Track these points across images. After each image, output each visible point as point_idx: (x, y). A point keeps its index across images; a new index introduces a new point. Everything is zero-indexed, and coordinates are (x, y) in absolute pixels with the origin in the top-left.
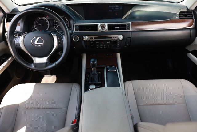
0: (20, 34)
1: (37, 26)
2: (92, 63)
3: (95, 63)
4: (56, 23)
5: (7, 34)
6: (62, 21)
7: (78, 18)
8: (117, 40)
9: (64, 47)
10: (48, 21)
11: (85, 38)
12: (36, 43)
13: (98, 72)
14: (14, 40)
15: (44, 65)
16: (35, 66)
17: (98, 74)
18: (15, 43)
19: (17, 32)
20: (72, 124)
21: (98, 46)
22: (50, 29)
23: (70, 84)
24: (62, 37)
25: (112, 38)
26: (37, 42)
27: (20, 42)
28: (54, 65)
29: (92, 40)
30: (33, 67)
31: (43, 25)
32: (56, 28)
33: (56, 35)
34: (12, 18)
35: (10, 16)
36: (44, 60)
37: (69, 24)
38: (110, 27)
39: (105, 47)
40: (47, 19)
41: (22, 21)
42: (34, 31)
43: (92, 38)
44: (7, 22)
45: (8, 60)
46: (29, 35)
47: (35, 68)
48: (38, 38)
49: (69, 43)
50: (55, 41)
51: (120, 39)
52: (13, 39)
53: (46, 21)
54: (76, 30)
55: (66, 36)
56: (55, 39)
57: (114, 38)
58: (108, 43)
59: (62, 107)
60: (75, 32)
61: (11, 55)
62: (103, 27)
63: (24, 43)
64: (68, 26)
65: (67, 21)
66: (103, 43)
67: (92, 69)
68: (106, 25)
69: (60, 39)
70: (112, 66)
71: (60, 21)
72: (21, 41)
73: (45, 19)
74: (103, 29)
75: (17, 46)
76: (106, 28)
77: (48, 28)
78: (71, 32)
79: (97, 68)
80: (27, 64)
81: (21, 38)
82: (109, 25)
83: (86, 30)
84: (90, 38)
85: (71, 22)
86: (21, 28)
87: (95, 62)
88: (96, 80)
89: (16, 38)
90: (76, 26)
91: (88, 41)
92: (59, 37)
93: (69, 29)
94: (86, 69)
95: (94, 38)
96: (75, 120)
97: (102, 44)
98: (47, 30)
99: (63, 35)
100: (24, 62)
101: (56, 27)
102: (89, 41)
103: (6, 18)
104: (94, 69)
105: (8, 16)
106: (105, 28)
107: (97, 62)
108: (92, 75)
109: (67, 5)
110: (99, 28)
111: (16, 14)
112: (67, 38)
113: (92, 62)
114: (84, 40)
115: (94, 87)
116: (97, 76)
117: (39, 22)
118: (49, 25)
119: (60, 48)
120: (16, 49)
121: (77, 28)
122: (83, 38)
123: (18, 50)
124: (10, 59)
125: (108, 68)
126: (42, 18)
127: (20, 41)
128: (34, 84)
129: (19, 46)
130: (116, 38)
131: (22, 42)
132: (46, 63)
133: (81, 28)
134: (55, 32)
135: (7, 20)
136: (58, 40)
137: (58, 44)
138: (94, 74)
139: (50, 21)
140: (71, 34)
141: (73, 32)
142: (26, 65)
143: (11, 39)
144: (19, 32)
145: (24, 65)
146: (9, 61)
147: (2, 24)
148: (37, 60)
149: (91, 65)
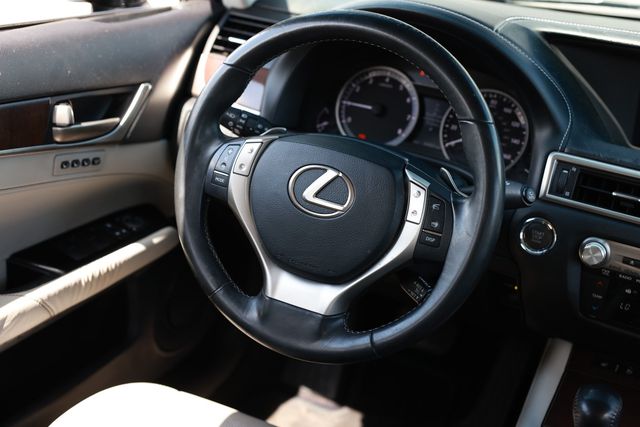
0: (248, 127)
1: (350, 111)
2: (585, 408)
3: (607, 415)
4: (453, 120)
5: (190, 111)
6: (485, 118)
7: (591, 127)
9: (448, 263)
10: (415, 99)
11: (596, 250)
12: (309, 194)
14: (212, 149)
15: (313, 324)
16: (264, 317)
18: (212, 164)
19: (239, 112)
22: (416, 142)
24: (458, 206)
26: (317, 195)
27: (236, 168)
28: (362, 342)
29: (635, 276)
30: (252, 314)
31: (382, 112)
32: (449, 149)
33: (427, 184)
34: (246, 38)
35: (235, 26)
36: (319, 298)
37: (524, 144)
40: (417, 87)
41: (285, 64)
42: (326, 130)
44: (213, 50)
45: (147, 240)
46: (288, 150)
47: (258, 327)
48: (330, 174)
49: (485, 250)
50: (410, 217)
52: (208, 142)
53: (406, 93)
54: (555, 188)
56: (417, 203)
60: (545, 200)
61: (172, 222)
63: (251, 176)
64: (520, 153)
65: (521, 129)
69: (440, 214)
71: (470, 115)
72: (241, 166)
73: (406, 83)
75: (213, 181)
77: (404, 134)
78: (514, 190)
80: (229, 291)
81: (249, 148)
83: (618, 205)
84: (626, 261)
85: (542, 135)
86: (267, 97)
87: (606, 408)
89: (225, 139)
90: (561, 165)
91: (606, 273)
92: (437, 201)
93: (511, 175)
98: (395, 143)
99: (469, 194)
100: (217, 273)
101: (446, 140)
102: (615, 273)
103: (216, 31)
105: (228, 24)
107: (622, 417)
109: (547, 35)
111: (270, 24)
112: (479, 216)
113: (590, 404)
114: (585, 257)
117: (370, 91)
118: (414, 118)
119: (426, 261)
120: (205, 195)
121: (562, 181)
122: (579, 247)
123: (213, 205)
124: (157, 238)
126: (391, 72)
127: (237, 160)
129: (226, 185)
131: (245, 170)
132: (326, 319)
133: (591, 185)
134: (428, 169)
135: (217, 42)
136: (429, 215)
137: (422, 235)
139: (427, 101)
140: (511, 204)
141: (525, 198)
142: (220, 293)
143: (197, 141)
144: (251, 116)
145: (212, 293)
146: (151, 248)
147: (188, 54)
148: (286, 288)
149: (576, 417)
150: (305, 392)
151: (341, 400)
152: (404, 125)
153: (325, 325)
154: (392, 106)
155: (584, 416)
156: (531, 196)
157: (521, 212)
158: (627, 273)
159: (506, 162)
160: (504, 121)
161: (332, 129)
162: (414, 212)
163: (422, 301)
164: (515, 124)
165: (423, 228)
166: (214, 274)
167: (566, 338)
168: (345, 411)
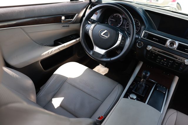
0: (93, 22)
1: (111, 21)
2: (144, 74)
3: (147, 75)
4: (128, 23)
5: (84, 18)
6: (133, 23)
7: (151, 27)
8: (181, 63)
9: (124, 48)
10: (122, 19)
11: (149, 48)
12: (102, 34)
13: (146, 84)
15: (101, 56)
16: (93, 54)
17: (146, 87)
18: (86, 28)
19: (92, 19)
20: (98, 119)
21: (158, 61)
22: (121, 27)
23: (116, 83)
24: (127, 38)
25: (177, 58)
26: (103, 34)
27: (90, 29)
28: (109, 60)
29: (155, 53)
30: (91, 53)
31: (116, 21)
32: (127, 28)
33: (122, 34)
34: (93, 7)
35: (93, 5)
36: (102, 52)
37: (139, 29)
38: (180, 47)
39: (165, 64)
43: (156, 51)
44: (89, 9)
45: (76, 39)
46: (99, 26)
48: (106, 31)
49: (131, 46)
50: (119, 39)
51: (186, 63)
52: (86, 24)
53: (120, 18)
54: (144, 37)
55: (131, 39)
56: (120, 37)
57: (179, 59)
58: (170, 61)
59: (98, 99)
60: (141, 38)
61: (79, 37)
62: (172, 44)
63: (93, 30)
64: (139, 30)
65: (139, 26)
66: (165, 59)
67: (142, 79)
68: (177, 43)
69: (124, 40)
70: (163, 86)
71: (131, 23)
73: (121, 17)
74: (171, 46)
75: (86, 31)
76: (176, 46)
77: (119, 25)
78: (137, 36)
79: (147, 81)
80: (88, 49)
81: (93, 25)
82: (179, 45)
83: (154, 40)
84: (154, 50)
85: (143, 27)
86: (97, 17)
87: (148, 74)
88: (141, 92)
89: (89, 24)
90: (145, 33)
91: (151, 51)
92: (124, 37)
93: (137, 34)
94: (137, 76)
95: (158, 51)
96: (102, 117)
97: (164, 61)
98: (118, 26)
99: (129, 36)
100: (86, 46)
102: (152, 52)
103: (90, 5)
104: (143, 81)
105: (92, 5)
106: (174, 46)
107: (150, 76)
108: (138, 85)
109: (145, 10)
110: (168, 43)
111: (97, 5)
113: (145, 73)
114: (147, 49)
115: (135, 97)
116: (143, 88)
117: (114, 17)
118: (122, 23)
119: (121, 47)
120: (85, 33)
121: (145, 35)
122: (147, 47)
123: (86, 35)
124: (78, 39)
125: (158, 86)
126: (118, 14)
127: (91, 27)
128: (86, 68)
129: (88, 31)
130: (181, 60)
131: (92, 29)
132: (103, 55)
133: (150, 37)
134: (123, 31)
135: (90, 7)
136: (122, 39)
137: (120, 43)
138: (141, 85)
139: (124, 20)
140: (136, 39)
141: (139, 38)
142: (86, 49)
143: (84, 24)
144: (94, 20)
145: (85, 49)
146: (77, 41)
147: (85, 9)
148: (97, 49)
149: (142, 75)
150: (100, 65)
151: (106, 67)
152: (120, 24)
153: (103, 56)
154: (118, 20)
155: (144, 75)
156: (140, 38)
157: (138, 40)
158: (154, 52)
159: (136, 31)
160: (136, 24)
161: (108, 23)
162: (120, 39)
163: (119, 54)
164: (138, 25)
165: (121, 41)
166: (85, 46)
167: (142, 61)
168: (106, 68)
